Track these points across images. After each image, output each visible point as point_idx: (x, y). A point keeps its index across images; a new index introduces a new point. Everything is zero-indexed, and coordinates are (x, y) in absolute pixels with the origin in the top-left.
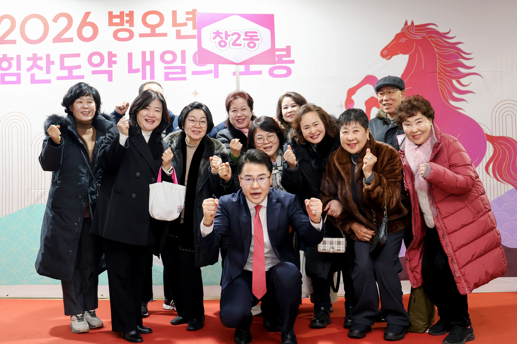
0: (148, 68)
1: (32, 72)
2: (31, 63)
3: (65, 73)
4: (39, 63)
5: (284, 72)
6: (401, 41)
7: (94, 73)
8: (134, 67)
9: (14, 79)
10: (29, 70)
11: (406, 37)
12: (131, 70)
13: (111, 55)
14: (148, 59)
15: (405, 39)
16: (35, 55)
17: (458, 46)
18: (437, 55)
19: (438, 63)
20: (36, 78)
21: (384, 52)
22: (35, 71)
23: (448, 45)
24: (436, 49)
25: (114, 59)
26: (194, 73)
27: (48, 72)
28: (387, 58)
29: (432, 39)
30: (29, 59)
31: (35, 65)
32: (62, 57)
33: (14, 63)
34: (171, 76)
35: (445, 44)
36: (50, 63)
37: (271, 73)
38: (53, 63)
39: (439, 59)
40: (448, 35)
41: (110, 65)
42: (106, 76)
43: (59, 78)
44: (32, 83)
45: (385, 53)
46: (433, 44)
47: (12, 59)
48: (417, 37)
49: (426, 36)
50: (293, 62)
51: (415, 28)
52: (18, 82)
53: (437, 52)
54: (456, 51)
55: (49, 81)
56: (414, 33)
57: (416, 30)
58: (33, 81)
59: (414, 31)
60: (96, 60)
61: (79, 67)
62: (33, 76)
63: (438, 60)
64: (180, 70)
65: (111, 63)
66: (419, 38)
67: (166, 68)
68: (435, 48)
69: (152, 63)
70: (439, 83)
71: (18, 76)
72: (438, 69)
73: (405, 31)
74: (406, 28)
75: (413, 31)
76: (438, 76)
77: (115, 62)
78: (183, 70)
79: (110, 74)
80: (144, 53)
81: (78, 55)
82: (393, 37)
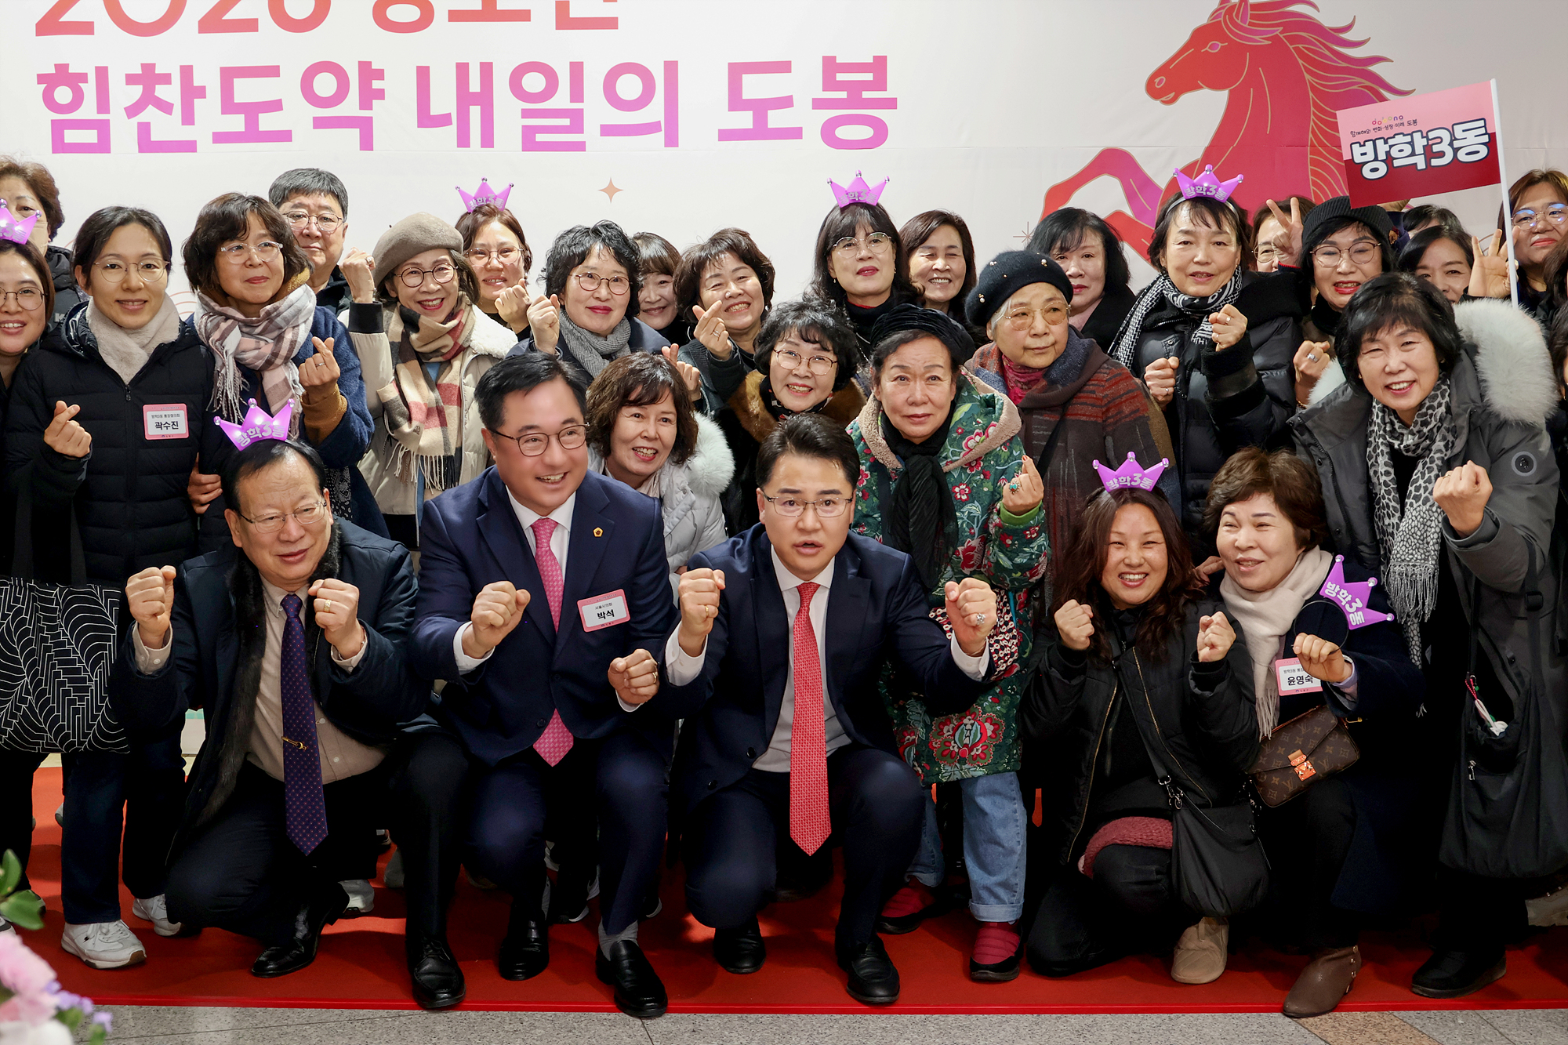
0: (475, 112)
1: (142, 117)
2: (137, 91)
3: (236, 123)
4: (161, 91)
5: (865, 132)
6: (1207, 49)
7: (320, 123)
8: (435, 110)
9: (90, 136)
10: (132, 111)
11: (1223, 38)
12: (426, 119)
13: (368, 72)
14: (475, 86)
15: (1220, 45)
16: (148, 68)
17: (1374, 68)
18: (1311, 94)
19: (1312, 117)
20: (155, 136)
21: (1157, 80)
22: (150, 114)
23: (1344, 65)
24: (1307, 77)
25: (376, 84)
26: (608, 130)
27: (188, 118)
28: (1164, 99)
29: (1300, 46)
30: (131, 79)
31: (148, 99)
32: (229, 75)
33: (89, 89)
34: (540, 138)
35: (1336, 62)
36: (192, 92)
37: (828, 134)
38: (201, 92)
39: (1316, 105)
40: (1345, 36)
41: (365, 104)
42: (354, 133)
43: (220, 138)
44: (141, 150)
45: (1159, 84)
46: (1300, 61)
47: (83, 77)
48: (1257, 38)
49: (1281, 36)
50: (891, 104)
51: (1249, 12)
52: (103, 146)
53: (1311, 85)
54: (1368, 83)
55: (190, 147)
56: (1246, 26)
57: (1253, 17)
58: (146, 143)
59: (1249, 20)
60: (325, 85)
61: (276, 106)
62: (144, 129)
63: (1312, 109)
64: (566, 122)
65: (369, 96)
66: (1261, 41)
67: (526, 114)
68: (1305, 73)
69: (485, 100)
70: (1310, 177)
71: (103, 128)
72: (1311, 135)
73: (1222, 19)
74: (1223, 11)
75: (1244, 20)
76: (1309, 156)
77: (380, 94)
78: (577, 121)
79: (365, 127)
80: (462, 69)
81: (273, 71)
82: (1185, 37)
